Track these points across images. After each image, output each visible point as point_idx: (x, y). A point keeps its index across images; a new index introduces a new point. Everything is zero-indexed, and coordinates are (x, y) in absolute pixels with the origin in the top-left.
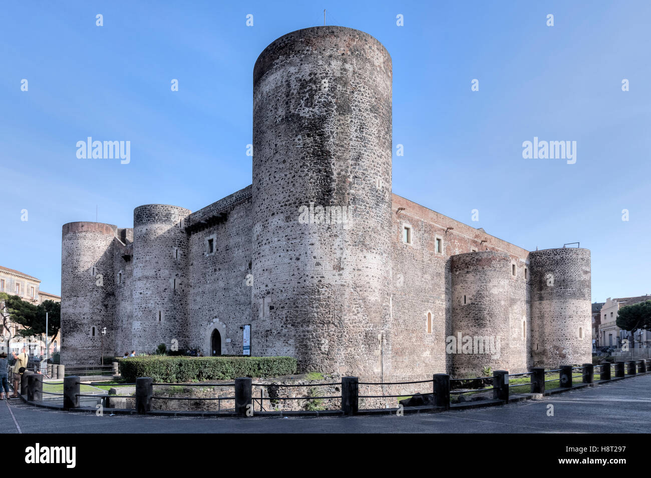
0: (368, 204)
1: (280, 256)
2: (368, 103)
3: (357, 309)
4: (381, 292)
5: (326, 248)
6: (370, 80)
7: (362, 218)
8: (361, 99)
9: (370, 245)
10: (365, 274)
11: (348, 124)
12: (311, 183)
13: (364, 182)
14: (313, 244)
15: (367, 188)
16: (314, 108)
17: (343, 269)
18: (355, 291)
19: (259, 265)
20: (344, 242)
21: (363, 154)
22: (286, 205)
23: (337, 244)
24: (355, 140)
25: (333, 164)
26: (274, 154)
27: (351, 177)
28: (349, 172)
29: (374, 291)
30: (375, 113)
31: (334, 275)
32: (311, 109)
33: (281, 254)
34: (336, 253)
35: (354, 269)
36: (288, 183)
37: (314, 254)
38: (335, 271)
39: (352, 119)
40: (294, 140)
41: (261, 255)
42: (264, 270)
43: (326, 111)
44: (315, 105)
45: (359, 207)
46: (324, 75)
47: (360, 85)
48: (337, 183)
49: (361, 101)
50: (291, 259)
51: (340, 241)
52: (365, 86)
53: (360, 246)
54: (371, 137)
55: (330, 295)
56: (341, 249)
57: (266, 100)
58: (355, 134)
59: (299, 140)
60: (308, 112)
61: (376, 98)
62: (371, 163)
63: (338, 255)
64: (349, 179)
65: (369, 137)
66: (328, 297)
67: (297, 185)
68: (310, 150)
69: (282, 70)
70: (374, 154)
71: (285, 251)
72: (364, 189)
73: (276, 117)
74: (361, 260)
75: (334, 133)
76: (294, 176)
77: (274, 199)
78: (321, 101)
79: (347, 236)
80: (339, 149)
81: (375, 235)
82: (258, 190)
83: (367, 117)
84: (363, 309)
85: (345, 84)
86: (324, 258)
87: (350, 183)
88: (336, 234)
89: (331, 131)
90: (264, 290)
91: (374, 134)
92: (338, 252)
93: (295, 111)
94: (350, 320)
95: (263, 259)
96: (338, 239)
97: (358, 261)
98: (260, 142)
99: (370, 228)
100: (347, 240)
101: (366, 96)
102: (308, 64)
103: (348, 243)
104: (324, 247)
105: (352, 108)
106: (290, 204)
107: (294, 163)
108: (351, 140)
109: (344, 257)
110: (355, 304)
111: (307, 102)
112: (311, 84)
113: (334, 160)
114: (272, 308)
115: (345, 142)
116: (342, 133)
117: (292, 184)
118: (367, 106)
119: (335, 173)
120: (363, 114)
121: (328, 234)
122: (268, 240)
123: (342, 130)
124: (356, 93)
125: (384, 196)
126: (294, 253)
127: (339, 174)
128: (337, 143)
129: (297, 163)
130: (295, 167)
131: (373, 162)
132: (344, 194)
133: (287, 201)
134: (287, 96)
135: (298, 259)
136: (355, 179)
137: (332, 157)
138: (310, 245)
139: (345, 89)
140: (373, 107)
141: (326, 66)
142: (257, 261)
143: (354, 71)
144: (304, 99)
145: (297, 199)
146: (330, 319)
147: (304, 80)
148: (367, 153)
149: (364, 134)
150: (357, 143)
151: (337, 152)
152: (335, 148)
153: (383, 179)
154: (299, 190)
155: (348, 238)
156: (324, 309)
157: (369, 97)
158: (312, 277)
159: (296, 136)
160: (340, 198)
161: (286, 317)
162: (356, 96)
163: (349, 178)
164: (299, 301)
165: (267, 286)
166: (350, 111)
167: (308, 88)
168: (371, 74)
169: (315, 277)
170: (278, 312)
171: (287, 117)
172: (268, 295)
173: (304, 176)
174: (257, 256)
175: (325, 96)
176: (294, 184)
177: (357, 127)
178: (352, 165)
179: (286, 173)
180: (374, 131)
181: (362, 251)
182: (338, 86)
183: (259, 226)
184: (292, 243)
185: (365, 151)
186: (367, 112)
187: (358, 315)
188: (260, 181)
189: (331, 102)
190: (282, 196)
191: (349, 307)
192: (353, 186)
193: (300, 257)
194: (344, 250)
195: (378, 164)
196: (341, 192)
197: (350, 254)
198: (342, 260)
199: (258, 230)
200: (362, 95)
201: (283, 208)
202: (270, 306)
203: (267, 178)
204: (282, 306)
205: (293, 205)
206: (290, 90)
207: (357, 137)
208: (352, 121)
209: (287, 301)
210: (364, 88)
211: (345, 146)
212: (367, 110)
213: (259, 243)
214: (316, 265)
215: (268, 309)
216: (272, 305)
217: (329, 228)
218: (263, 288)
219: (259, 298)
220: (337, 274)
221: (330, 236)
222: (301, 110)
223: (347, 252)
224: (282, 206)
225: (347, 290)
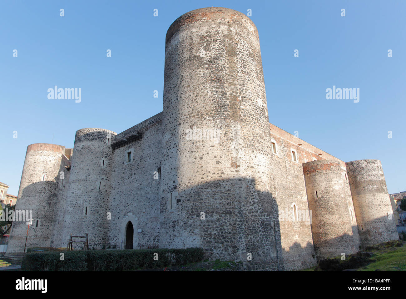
0: (254, 116)
1: (186, 156)
2: (247, 51)
3: (253, 200)
4: (270, 185)
5: (224, 149)
6: (247, 38)
7: (251, 126)
8: (243, 48)
9: (259, 148)
10: (257, 171)
11: (235, 62)
12: (210, 100)
13: (250, 101)
14: (213, 146)
15: (252, 106)
16: (209, 52)
17: (239, 166)
18: (251, 185)
19: (168, 165)
20: (238, 144)
21: (248, 82)
22: (190, 117)
23: (233, 146)
24: (241, 73)
25: (227, 87)
26: (181, 82)
27: (240, 97)
28: (238, 93)
29: (265, 185)
30: (252, 58)
31: (232, 171)
32: (208, 52)
33: (187, 155)
34: (232, 153)
35: (248, 166)
36: (192, 101)
37: (215, 154)
38: (232, 169)
39: (238, 60)
40: (196, 72)
41: (169, 157)
42: (171, 169)
43: (219, 54)
44: (211, 50)
45: (248, 118)
46: (217, 32)
47: (241, 40)
48: (230, 100)
49: (243, 49)
50: (195, 158)
51: (236, 144)
52: (245, 41)
53: (251, 148)
54: (252, 72)
55: (229, 188)
56: (237, 150)
57: (175, 49)
58: (241, 69)
59: (200, 71)
60: (206, 54)
61: (252, 49)
62: (254, 89)
63: (234, 155)
64: (239, 99)
65: (251, 71)
66: (228, 190)
67: (199, 102)
68: (208, 78)
69: (187, 31)
70: (255, 83)
71: (190, 152)
72: (250, 105)
73: (182, 58)
74: (253, 159)
75: (226, 67)
76: (197, 96)
77: (181, 113)
78: (215, 48)
79: (240, 140)
80: (230, 78)
81: (261, 140)
82: (168, 108)
83: (248, 59)
84: (258, 200)
85: (231, 38)
86: (223, 157)
87: (240, 101)
88: (232, 138)
89: (224, 67)
90: (172, 185)
91: (253, 70)
92: (234, 152)
93: (197, 53)
94: (248, 210)
95: (171, 160)
96: (234, 142)
97: (251, 160)
98: (170, 76)
99: (257, 134)
100: (241, 143)
101: (246, 47)
102: (205, 27)
103: (242, 145)
104: (222, 148)
105: (237, 53)
106: (194, 116)
107: (196, 87)
108: (238, 72)
109: (239, 156)
110: (251, 196)
111: (205, 48)
112: (207, 38)
113: (226, 85)
114: (178, 201)
115: (234, 73)
116: (231, 67)
117: (195, 101)
118: (247, 53)
119: (228, 94)
120: (245, 57)
121: (226, 138)
122: (175, 144)
123: (231, 66)
124: (238, 44)
125: (264, 112)
126: (198, 153)
127: (231, 94)
128: (228, 73)
129: (198, 87)
130: (197, 89)
131: (255, 88)
132: (236, 108)
133: (191, 114)
134: (190, 45)
135: (201, 158)
136: (243, 98)
137: (225, 83)
138: (211, 146)
139: (231, 41)
140: (251, 54)
141: (217, 28)
142: (166, 162)
143: (236, 32)
144: (203, 46)
145: (199, 112)
146: (231, 210)
147: (202, 35)
148: (250, 82)
149: (247, 70)
150: (243, 74)
151: (229, 79)
152: (227, 77)
153: (263, 100)
154: (201, 106)
155: (241, 141)
156: (225, 201)
157: (248, 48)
158: (214, 173)
159: (198, 69)
160: (233, 112)
161: (191, 209)
162: (239, 46)
163: (239, 97)
164: (203, 195)
165: (174, 182)
166: (236, 55)
167: (205, 40)
168: (248, 35)
169: (216, 173)
170: (184, 204)
171: (190, 58)
172: (175, 190)
173: (205, 95)
174: (166, 157)
175: (218, 45)
176: (197, 101)
177: (242, 65)
178: (240, 89)
179: (190, 94)
180: (253, 68)
181: (253, 152)
182: (226, 39)
183: (168, 134)
184: (196, 146)
185: (249, 80)
186: (247, 56)
187: (255, 205)
188: (169, 102)
189: (222, 48)
190: (187, 110)
191: (246, 198)
192: (242, 103)
193: (203, 157)
194: (239, 151)
195: (258, 90)
196: (233, 107)
197: (244, 154)
198: (238, 158)
199: (167, 137)
200: (243, 46)
201: (188, 119)
202: (177, 200)
203: (175, 99)
204: (187, 199)
205: (196, 116)
206: (192, 42)
207: (242, 71)
208: (237, 61)
209: (193, 195)
210: (244, 42)
211: (234, 76)
212: (247, 55)
213: (167, 148)
214: (216, 163)
215: (176, 201)
216: (178, 198)
217: (226, 133)
218: (171, 183)
219: (167, 192)
220: (234, 171)
221: (227, 140)
222: (200, 53)
223: (242, 153)
224: (187, 118)
225: (244, 184)
